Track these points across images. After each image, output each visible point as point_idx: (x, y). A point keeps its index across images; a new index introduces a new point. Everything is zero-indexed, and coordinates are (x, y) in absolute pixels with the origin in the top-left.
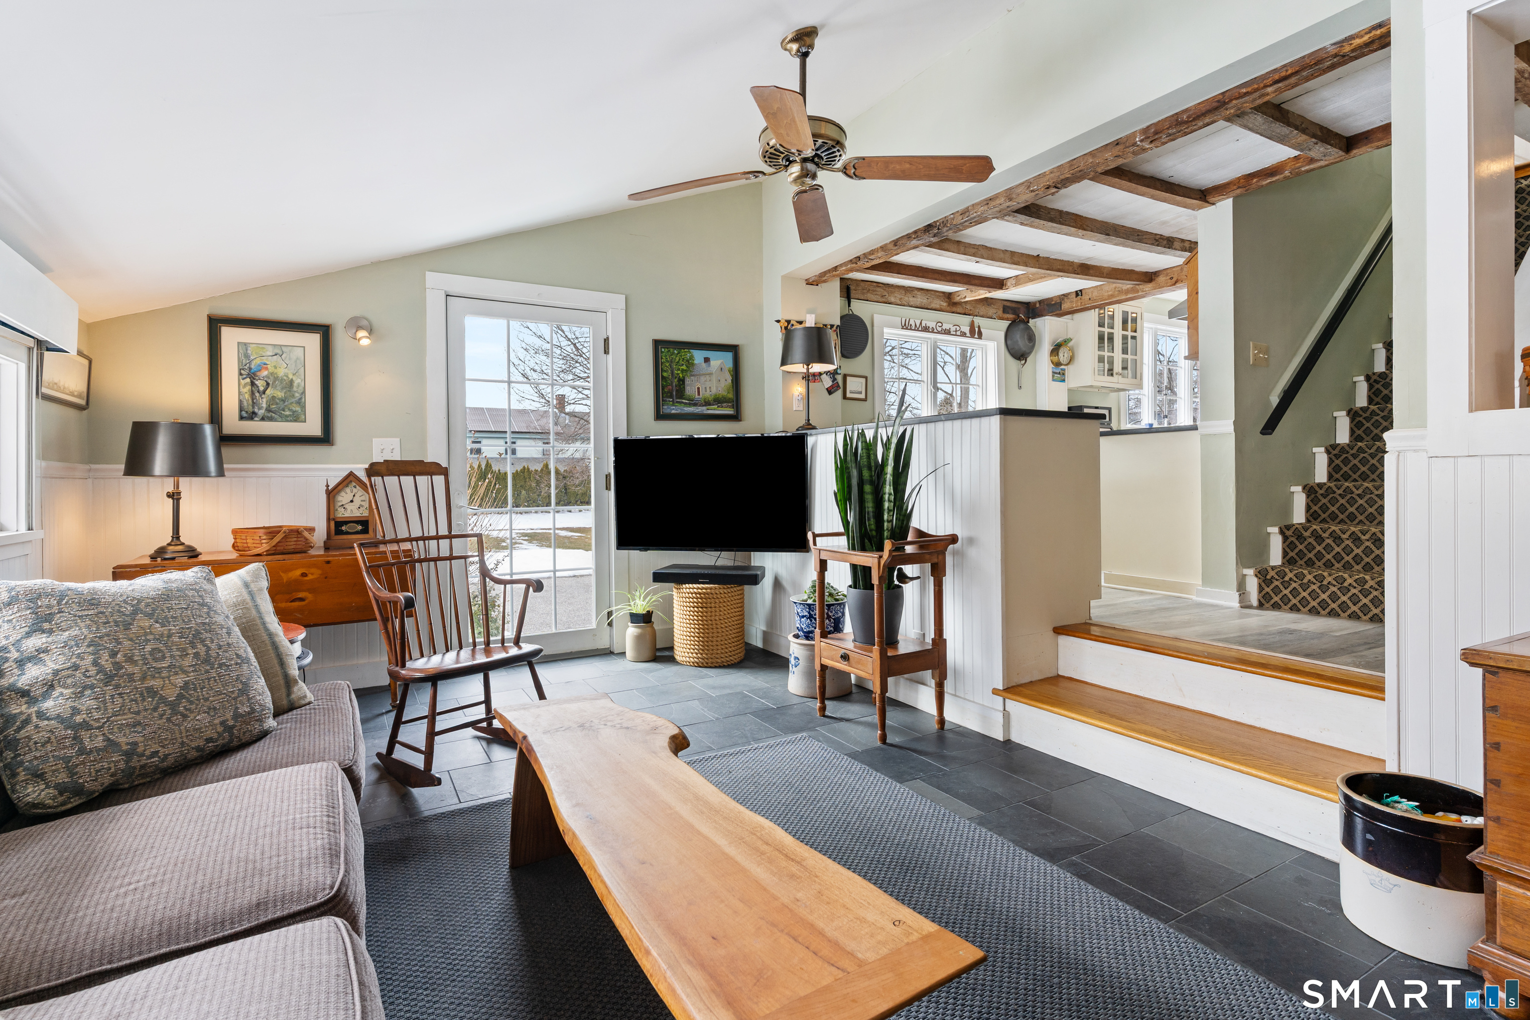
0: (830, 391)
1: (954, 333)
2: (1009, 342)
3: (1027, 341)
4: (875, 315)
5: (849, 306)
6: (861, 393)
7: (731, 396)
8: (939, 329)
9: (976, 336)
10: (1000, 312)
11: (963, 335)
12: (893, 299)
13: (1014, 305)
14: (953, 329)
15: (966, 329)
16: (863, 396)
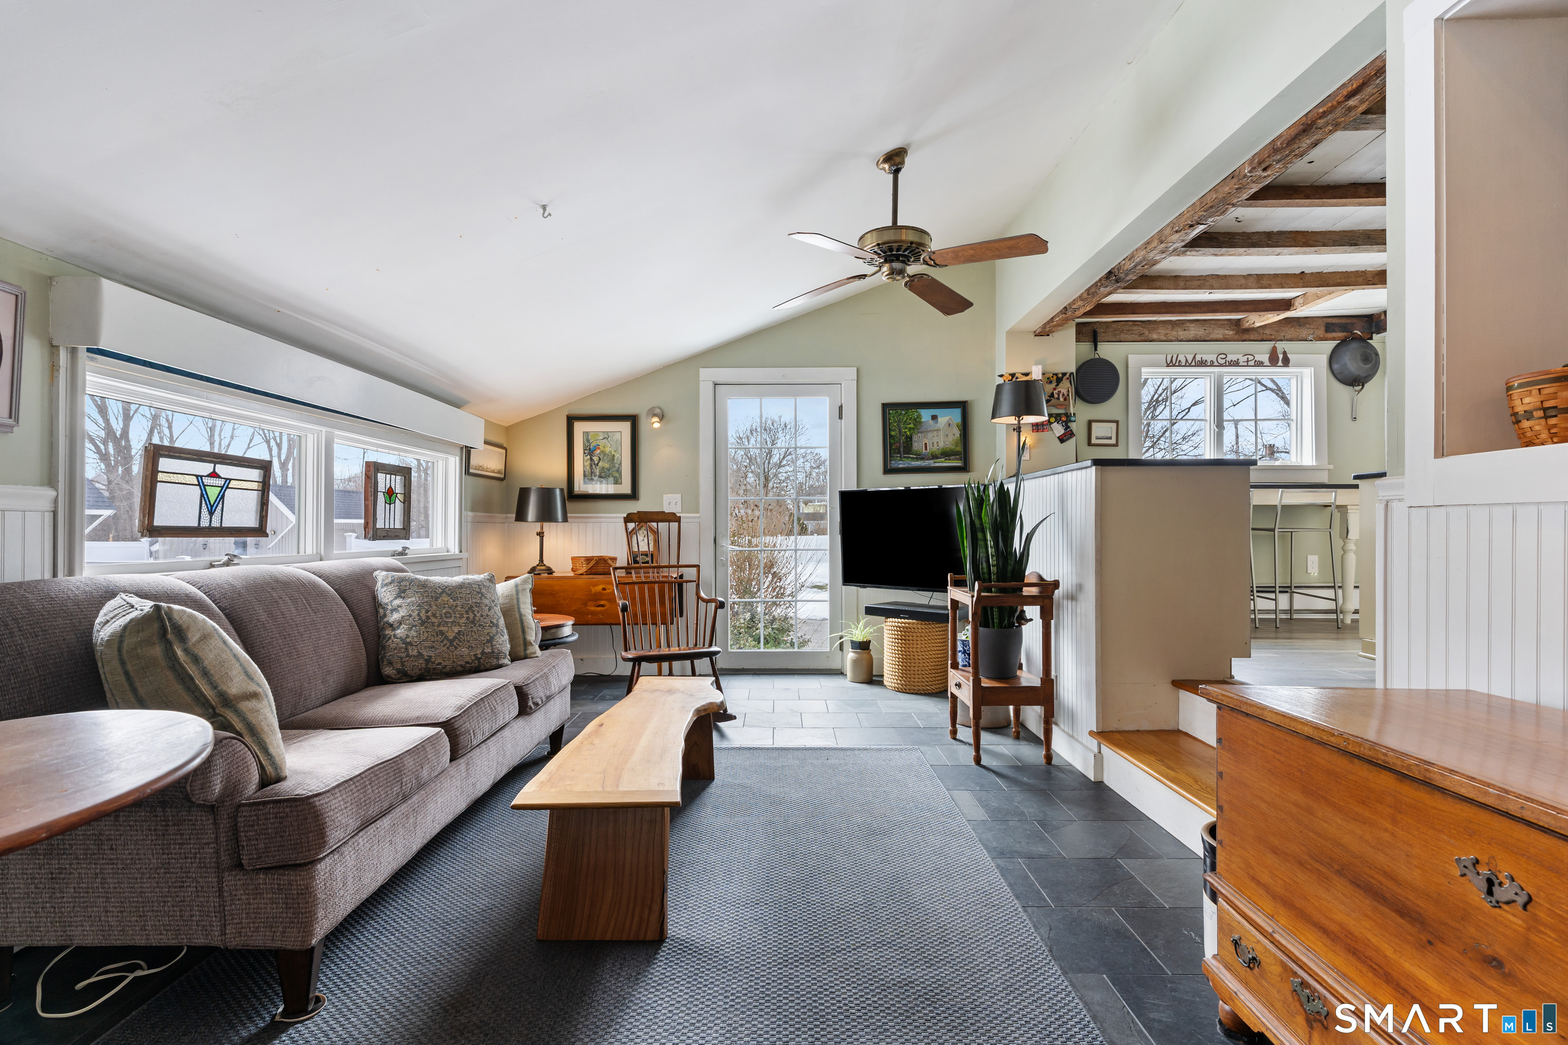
0: (1062, 439)
1: (1246, 364)
2: (1335, 367)
3: (1360, 363)
4: (1130, 356)
5: (1096, 349)
6: (1110, 438)
7: (959, 448)
8: (1222, 362)
9: (1280, 363)
10: (1321, 332)
11: (1260, 364)
12: (1155, 336)
13: (1343, 321)
14: (1242, 360)
15: (1265, 358)
16: (1113, 441)
